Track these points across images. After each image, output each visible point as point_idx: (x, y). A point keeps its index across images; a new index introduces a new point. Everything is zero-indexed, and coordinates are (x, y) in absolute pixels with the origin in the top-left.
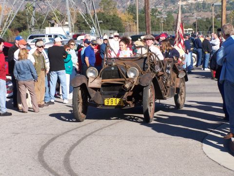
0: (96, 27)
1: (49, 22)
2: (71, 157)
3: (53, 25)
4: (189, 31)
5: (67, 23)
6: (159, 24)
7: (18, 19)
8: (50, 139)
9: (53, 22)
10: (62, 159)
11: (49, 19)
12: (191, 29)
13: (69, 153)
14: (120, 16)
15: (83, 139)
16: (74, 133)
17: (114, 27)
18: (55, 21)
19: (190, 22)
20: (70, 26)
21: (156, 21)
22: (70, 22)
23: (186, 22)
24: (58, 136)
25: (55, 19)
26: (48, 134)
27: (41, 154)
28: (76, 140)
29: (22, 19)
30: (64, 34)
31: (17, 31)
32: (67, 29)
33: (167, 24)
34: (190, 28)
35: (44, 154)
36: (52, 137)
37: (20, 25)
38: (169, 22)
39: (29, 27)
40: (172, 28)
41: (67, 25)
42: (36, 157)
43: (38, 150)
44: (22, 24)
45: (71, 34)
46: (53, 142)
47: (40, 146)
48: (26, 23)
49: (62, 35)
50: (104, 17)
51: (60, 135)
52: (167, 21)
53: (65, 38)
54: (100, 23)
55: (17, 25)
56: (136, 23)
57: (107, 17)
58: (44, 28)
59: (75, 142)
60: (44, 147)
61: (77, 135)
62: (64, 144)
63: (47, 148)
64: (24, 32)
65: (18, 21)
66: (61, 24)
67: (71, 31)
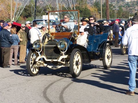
0: (75, 16)
1: (45, 12)
2: (64, 95)
3: (47, 14)
6: (114, 14)
7: (25, 10)
8: (50, 83)
9: (47, 12)
10: (58, 96)
11: (45, 10)
13: (62, 92)
14: (89, 9)
15: (70, 84)
16: (64, 80)
17: (85, 15)
19: (133, 13)
21: (112, 12)
24: (55, 82)
25: (49, 10)
26: (49, 81)
27: (45, 93)
28: (66, 84)
29: (28, 10)
30: (54, 19)
31: (25, 18)
32: (56, 17)
33: (119, 14)
35: (47, 93)
36: (51, 83)
37: (27, 14)
38: (120, 13)
39: (33, 15)
40: (121, 16)
41: (57, 14)
42: (42, 95)
43: (43, 90)
44: (28, 13)
45: (59, 20)
46: (52, 86)
47: (44, 88)
48: (31, 12)
49: (53, 20)
50: (79, 9)
51: (56, 81)
52: (119, 12)
54: (77, 13)
55: (25, 13)
56: (100, 13)
57: (81, 9)
58: (42, 16)
59: (66, 86)
60: (46, 89)
61: (67, 81)
62: (59, 87)
63: (48, 89)
64: (30, 18)
65: (25, 11)
66: (53, 13)
67: (59, 18)
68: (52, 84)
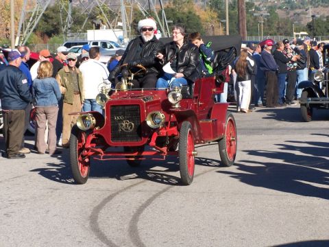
0: (163, 30)
1: (93, 23)
2: (140, 225)
3: (98, 27)
4: (302, 35)
5: (120, 24)
6: (256, 26)
7: (46, 18)
8: (106, 197)
9: (98, 22)
10: (126, 226)
11: (92, 18)
12: (305, 33)
13: (135, 218)
14: (197, 14)
15: (155, 197)
16: (141, 189)
18: (102, 21)
19: (302, 22)
20: (125, 28)
21: (252, 21)
22: (125, 23)
23: (296, 22)
24: (118, 193)
25: (102, 18)
26: (102, 190)
27: (93, 219)
28: (145, 198)
29: (52, 18)
30: (116, 40)
31: (46, 36)
32: (120, 33)
33: (269, 26)
34: (303, 31)
35: (98, 221)
36: (108, 195)
37: (49, 27)
38: (272, 23)
39: (64, 30)
40: (275, 30)
41: (121, 28)
42: (88, 225)
43: (90, 213)
44: (52, 25)
45: (126, 40)
46: (111, 202)
47: (92, 208)
48: (58, 24)
49: (113, 42)
50: (174, 15)
51: (121, 191)
52: (268, 21)
53: (117, 47)
54: (169, 24)
55: (45, 26)
56: (224, 24)
57: (179, 15)
58: (85, 32)
59: (143, 202)
60: (98, 209)
61: (146, 191)
62: (128, 204)
63: (102, 211)
64: (55, 38)
65: (46, 21)
66: (111, 26)
67: (126, 36)
68: (110, 198)
